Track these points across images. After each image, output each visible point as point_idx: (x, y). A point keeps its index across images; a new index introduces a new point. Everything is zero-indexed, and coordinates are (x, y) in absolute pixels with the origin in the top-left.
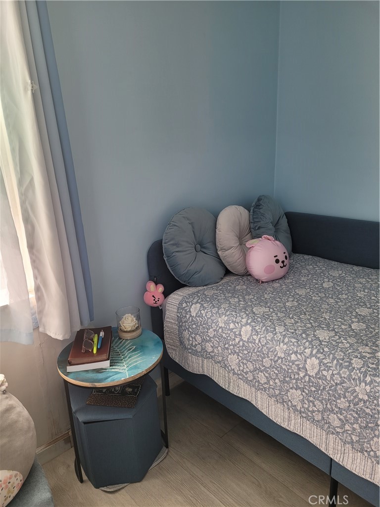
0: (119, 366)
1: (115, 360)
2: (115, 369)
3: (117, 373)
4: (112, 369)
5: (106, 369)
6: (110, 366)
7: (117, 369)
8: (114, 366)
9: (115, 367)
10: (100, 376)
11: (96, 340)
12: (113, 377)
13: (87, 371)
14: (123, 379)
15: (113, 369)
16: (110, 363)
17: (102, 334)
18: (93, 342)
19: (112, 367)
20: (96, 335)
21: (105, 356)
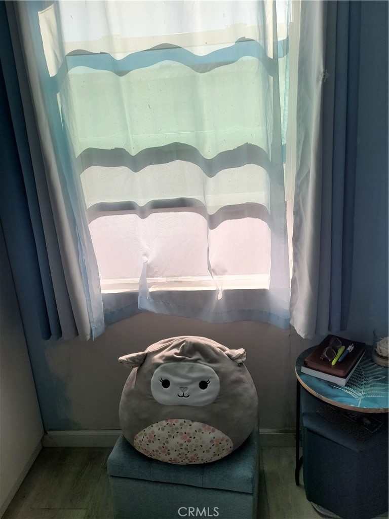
0: (355, 390)
1: (355, 382)
2: (349, 391)
3: (349, 396)
4: (346, 389)
5: (339, 387)
6: (346, 385)
7: (351, 392)
8: (350, 387)
9: (350, 389)
10: (330, 391)
11: (340, 351)
12: (344, 398)
13: (320, 379)
14: (352, 405)
15: (348, 390)
16: (348, 382)
17: (350, 348)
18: (337, 353)
19: (347, 388)
20: (343, 347)
21: (341, 373)
